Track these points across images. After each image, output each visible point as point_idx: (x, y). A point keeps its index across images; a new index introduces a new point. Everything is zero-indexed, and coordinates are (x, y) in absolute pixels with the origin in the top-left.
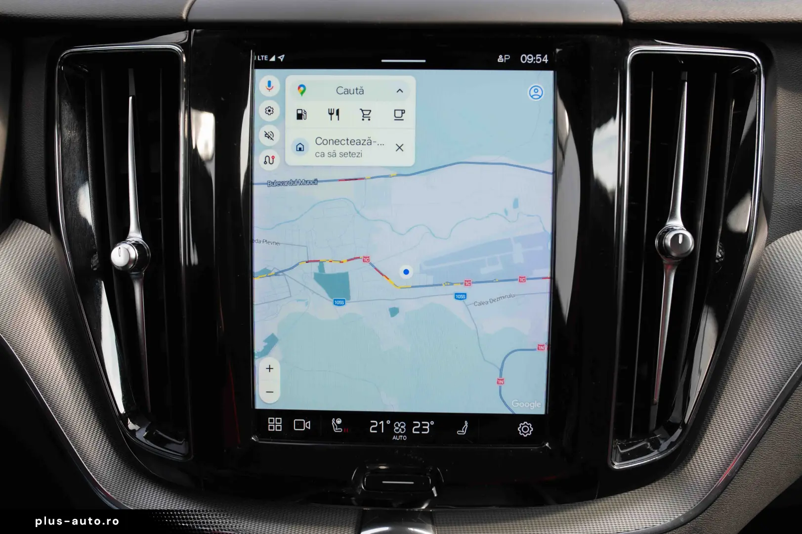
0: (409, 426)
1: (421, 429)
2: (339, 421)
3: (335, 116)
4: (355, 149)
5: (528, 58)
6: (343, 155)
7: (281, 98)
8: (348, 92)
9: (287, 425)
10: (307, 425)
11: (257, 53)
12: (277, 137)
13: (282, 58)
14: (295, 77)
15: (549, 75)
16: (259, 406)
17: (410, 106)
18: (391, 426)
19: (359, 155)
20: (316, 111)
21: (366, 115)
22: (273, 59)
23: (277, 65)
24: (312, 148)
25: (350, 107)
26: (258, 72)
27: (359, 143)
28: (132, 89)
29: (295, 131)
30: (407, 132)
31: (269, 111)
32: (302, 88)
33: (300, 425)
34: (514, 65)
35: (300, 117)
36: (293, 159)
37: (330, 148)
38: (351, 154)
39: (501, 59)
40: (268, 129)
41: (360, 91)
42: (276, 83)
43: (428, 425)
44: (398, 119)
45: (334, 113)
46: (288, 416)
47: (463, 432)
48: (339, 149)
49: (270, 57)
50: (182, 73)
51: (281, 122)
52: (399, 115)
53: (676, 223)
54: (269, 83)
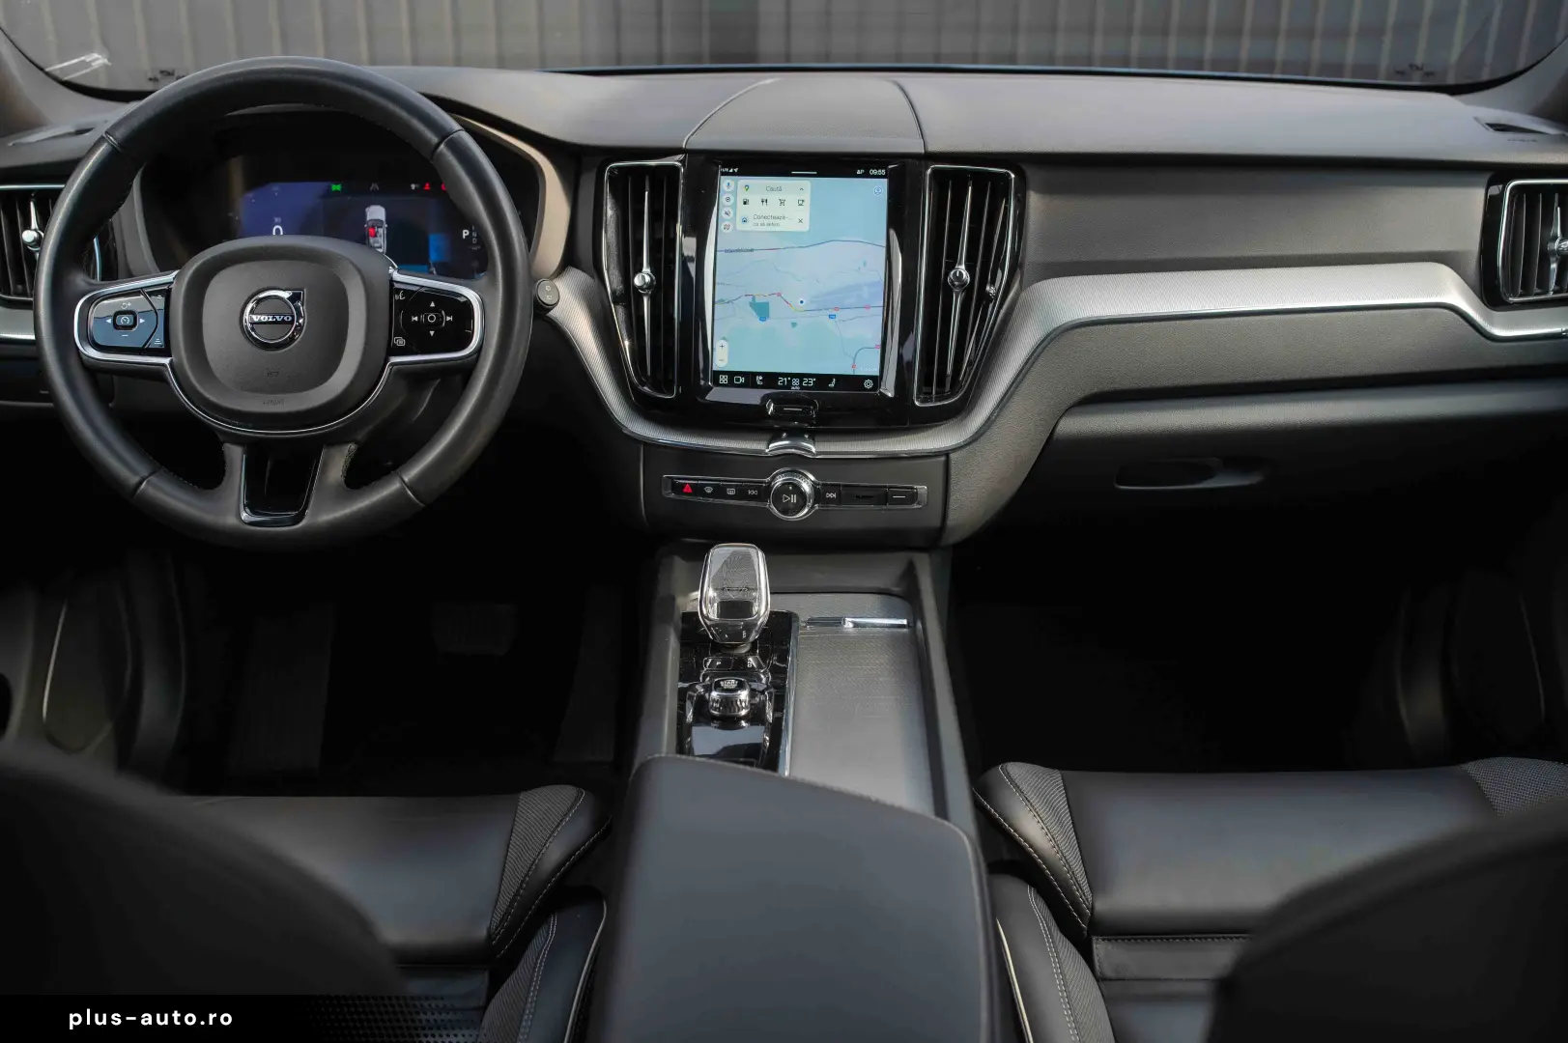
0: (801, 382)
1: (808, 383)
2: (760, 377)
3: (765, 203)
4: (778, 221)
5: (873, 172)
6: (768, 225)
7: (735, 193)
8: (772, 189)
10: (743, 380)
11: (723, 167)
12: (732, 215)
13: (736, 170)
14: (744, 181)
15: (885, 181)
16: (714, 368)
17: (807, 196)
19: (778, 225)
20: (755, 200)
21: (782, 202)
22: (731, 171)
23: (733, 174)
24: (751, 221)
25: (774, 198)
26: (722, 177)
27: (778, 218)
28: (648, 187)
29: (742, 209)
30: (804, 213)
31: (728, 199)
32: (747, 187)
34: (866, 175)
35: (745, 203)
36: (740, 226)
37: (762, 221)
38: (774, 225)
39: (859, 172)
40: (727, 209)
41: (779, 190)
42: (732, 184)
43: (812, 381)
44: (800, 205)
45: (765, 201)
47: (832, 386)
48: (766, 222)
49: (729, 169)
50: (681, 177)
51: (734, 207)
53: (962, 268)
54: (729, 184)
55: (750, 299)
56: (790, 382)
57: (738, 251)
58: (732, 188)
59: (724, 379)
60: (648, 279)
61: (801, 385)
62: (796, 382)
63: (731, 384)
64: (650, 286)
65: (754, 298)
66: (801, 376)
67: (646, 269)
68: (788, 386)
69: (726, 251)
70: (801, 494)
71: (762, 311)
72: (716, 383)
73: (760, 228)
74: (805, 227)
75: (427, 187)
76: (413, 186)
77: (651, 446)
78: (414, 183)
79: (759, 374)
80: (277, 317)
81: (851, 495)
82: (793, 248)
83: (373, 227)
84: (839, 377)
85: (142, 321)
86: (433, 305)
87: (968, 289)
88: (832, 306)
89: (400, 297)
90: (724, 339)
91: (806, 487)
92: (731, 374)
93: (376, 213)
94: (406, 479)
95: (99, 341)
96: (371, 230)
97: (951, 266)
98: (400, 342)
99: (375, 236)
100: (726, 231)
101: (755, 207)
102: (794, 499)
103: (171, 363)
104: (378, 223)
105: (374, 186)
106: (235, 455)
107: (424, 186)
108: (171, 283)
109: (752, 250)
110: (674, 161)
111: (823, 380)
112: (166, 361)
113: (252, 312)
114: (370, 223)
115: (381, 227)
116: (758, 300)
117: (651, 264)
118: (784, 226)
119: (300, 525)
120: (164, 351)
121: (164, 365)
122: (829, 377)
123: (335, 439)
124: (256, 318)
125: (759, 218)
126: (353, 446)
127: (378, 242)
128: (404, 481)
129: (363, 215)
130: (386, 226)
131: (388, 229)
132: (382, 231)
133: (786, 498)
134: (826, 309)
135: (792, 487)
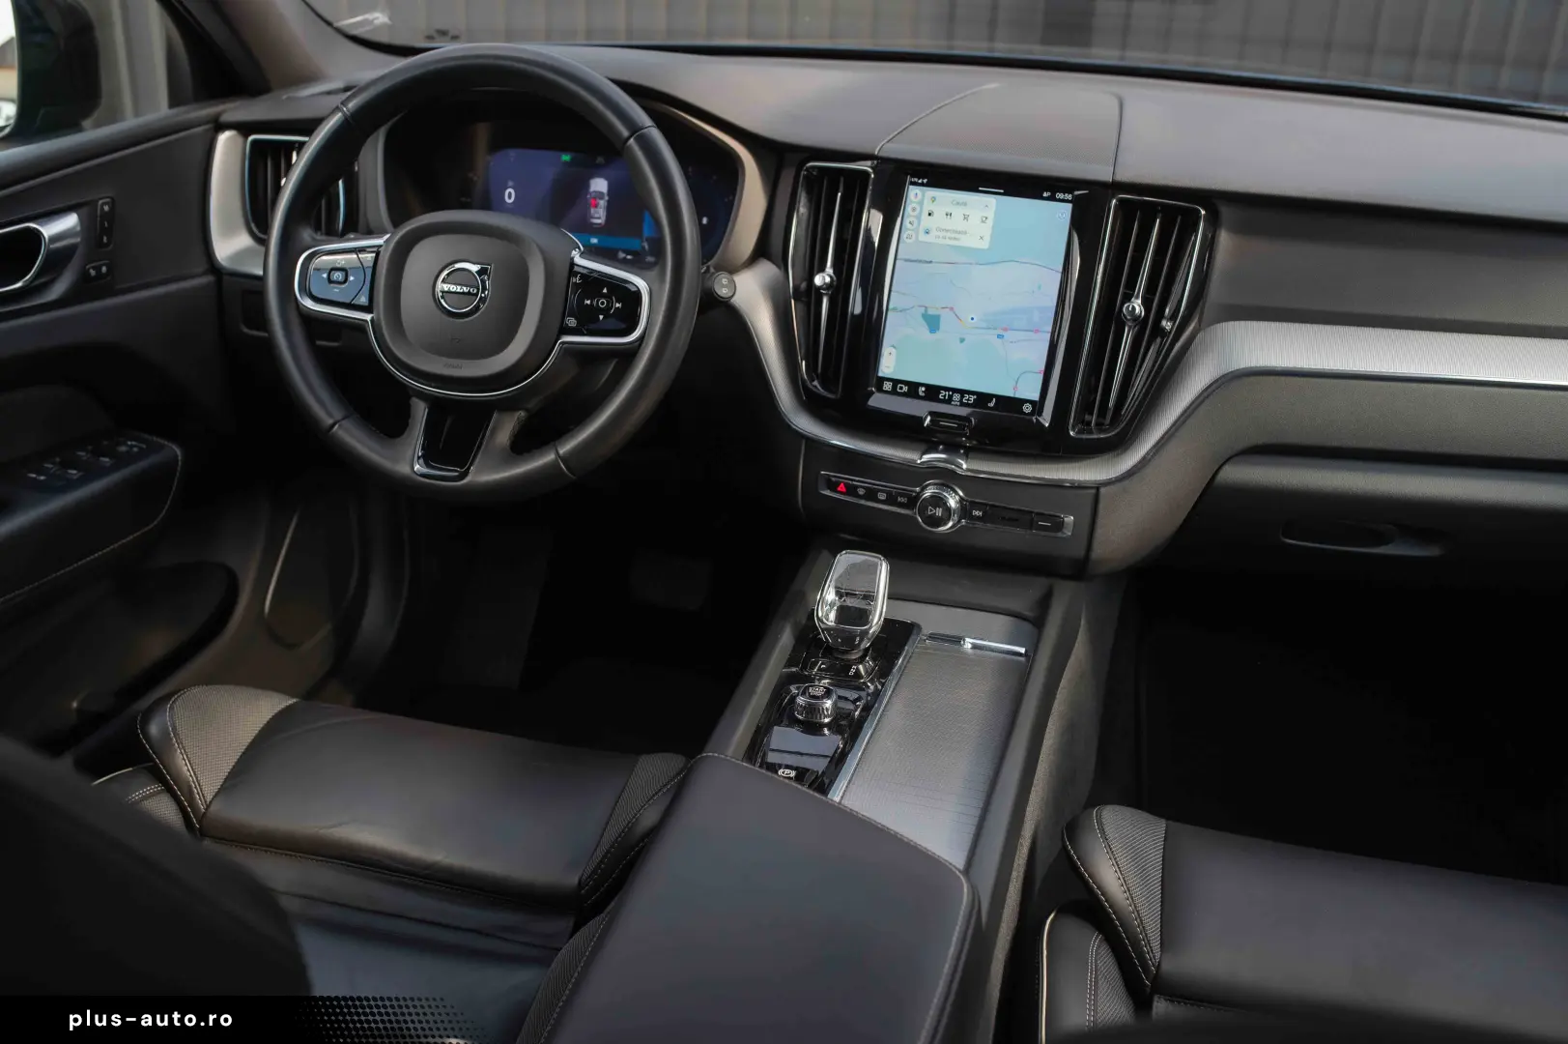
0: (962, 397)
1: (968, 400)
3: (949, 216)
4: (957, 236)
5: (1060, 196)
6: (950, 238)
7: (921, 203)
8: (958, 203)
10: (905, 388)
11: (912, 176)
12: (916, 224)
13: (925, 181)
14: (931, 192)
15: (1070, 206)
16: (881, 374)
17: (991, 215)
18: (952, 396)
19: (958, 239)
20: (939, 213)
21: (966, 217)
22: (920, 181)
23: (922, 185)
24: (934, 233)
25: (958, 212)
26: (911, 187)
27: (960, 233)
28: (841, 188)
29: (926, 222)
30: (986, 230)
31: (914, 209)
32: (934, 199)
34: (1052, 198)
35: (930, 214)
36: (922, 237)
37: (944, 234)
38: (955, 239)
39: (1045, 195)
40: (912, 219)
41: (965, 204)
42: (919, 194)
43: (973, 398)
44: (983, 222)
45: (949, 214)
47: (992, 405)
48: (948, 234)
49: (918, 180)
50: (870, 182)
51: (919, 218)
52: (984, 220)
53: (1138, 302)
54: (916, 194)
55: (922, 310)
56: (950, 397)
57: (920, 261)
58: (918, 198)
59: (888, 386)
60: (828, 280)
61: (961, 401)
62: (957, 397)
63: (894, 392)
64: (829, 286)
65: (926, 311)
66: (963, 392)
67: (829, 270)
68: (949, 401)
69: (906, 260)
70: (948, 510)
71: (933, 323)
72: (880, 389)
73: (941, 241)
74: (985, 245)
77: (813, 443)
79: (922, 385)
80: (465, 288)
81: (995, 514)
82: (971, 264)
83: (595, 198)
84: (999, 398)
85: (352, 278)
86: (605, 291)
87: (1141, 323)
88: (1001, 326)
89: (577, 280)
90: (893, 346)
91: (952, 502)
92: (896, 382)
93: (599, 185)
94: (561, 452)
95: (314, 293)
96: (591, 201)
97: (1128, 298)
98: (572, 322)
99: (596, 206)
100: (908, 241)
101: (939, 220)
102: (939, 512)
103: (372, 320)
104: (600, 195)
105: (601, 161)
106: (420, 411)
108: (381, 246)
109: (931, 262)
110: (865, 166)
111: (983, 398)
112: (368, 317)
113: (443, 281)
114: (593, 195)
115: (602, 198)
116: (931, 312)
117: (835, 266)
118: (964, 241)
119: (464, 481)
120: (368, 309)
121: (366, 321)
122: (988, 397)
123: (507, 405)
124: (446, 287)
125: (942, 230)
126: (522, 414)
127: (597, 213)
128: (558, 454)
129: (588, 186)
130: (607, 198)
131: (608, 201)
132: (602, 203)
133: (931, 511)
134: (995, 329)
135: (938, 501)
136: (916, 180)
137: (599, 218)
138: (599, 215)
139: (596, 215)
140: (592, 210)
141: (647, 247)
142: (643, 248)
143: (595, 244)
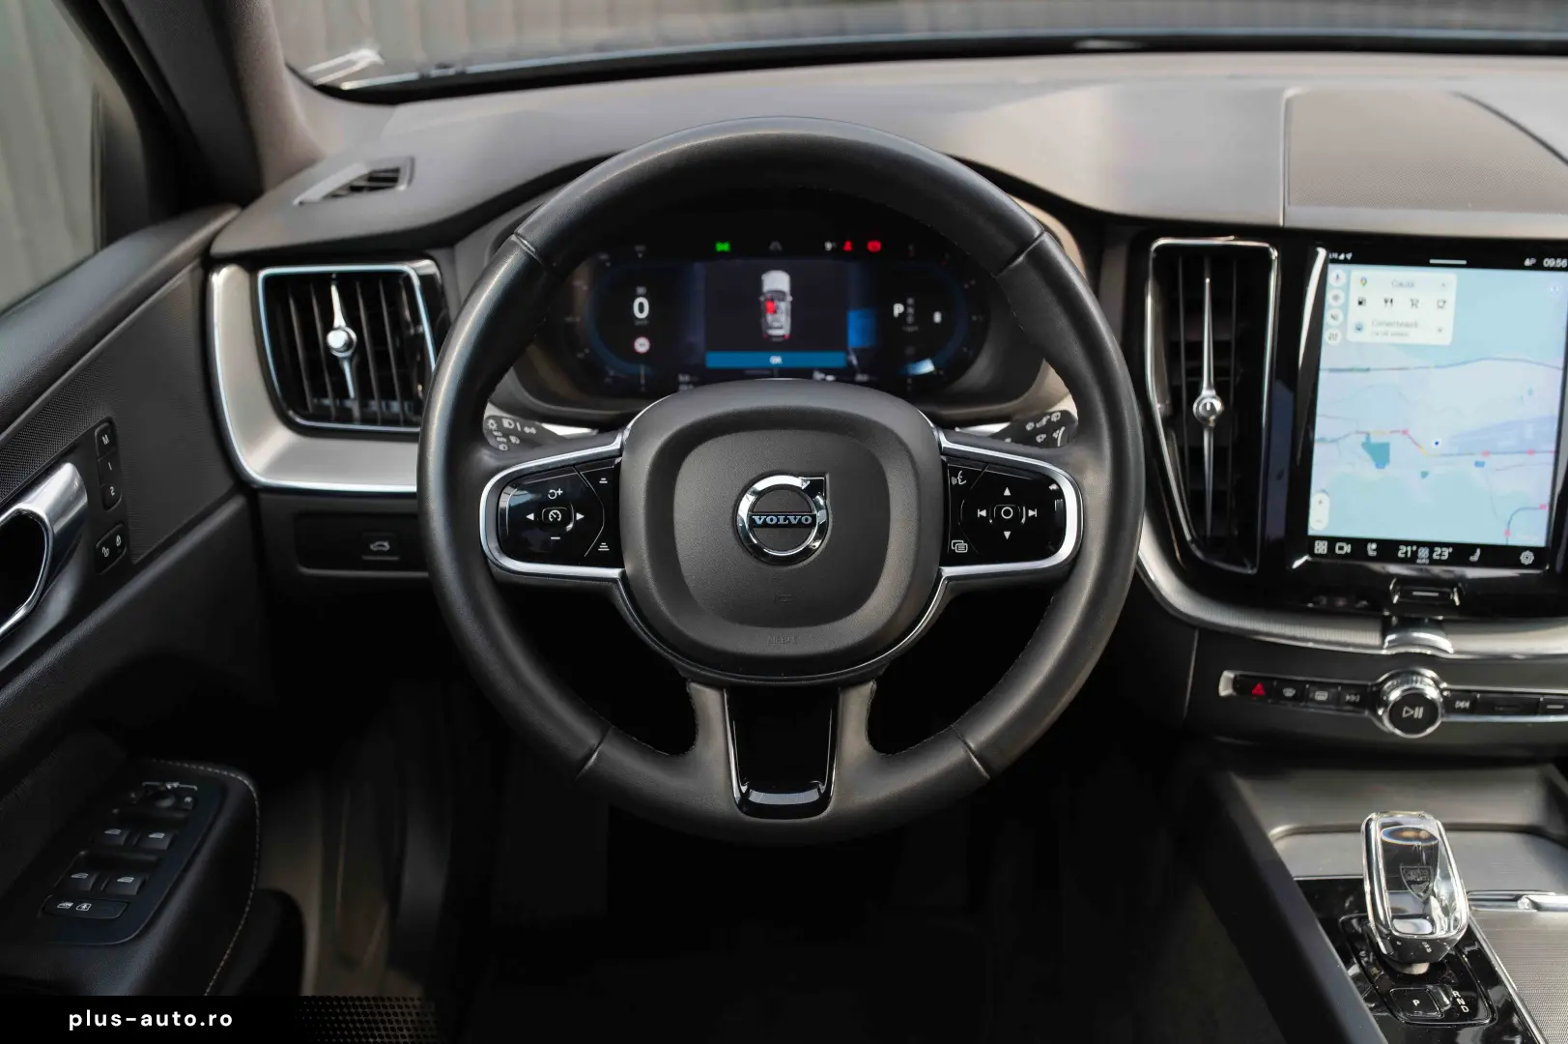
0: (1432, 552)
1: (1440, 555)
2: (1374, 546)
3: (1389, 303)
4: (1403, 329)
6: (1393, 334)
7: (1347, 288)
8: (1401, 285)
9: (1331, 548)
10: (1347, 548)
12: (1341, 318)
13: (1349, 256)
14: (1360, 271)
16: (1311, 532)
17: (1451, 298)
18: (1416, 552)
19: (1406, 335)
20: (1374, 301)
21: (1414, 303)
22: (1342, 257)
23: (1345, 261)
24: (1368, 329)
25: (1402, 297)
26: (1330, 267)
27: (1407, 325)
29: (1356, 314)
30: (1447, 317)
31: (1336, 298)
32: (1364, 281)
33: (1341, 548)
34: (1539, 267)
35: (1360, 303)
36: (1353, 336)
37: (1383, 328)
38: (1401, 334)
39: (1527, 263)
41: (1411, 285)
42: (1343, 275)
44: (1440, 307)
45: (1389, 301)
46: (1332, 541)
48: (1391, 330)
49: (1339, 255)
51: (1345, 308)
52: (1442, 304)
54: (1338, 277)
55: (1363, 438)
56: (1415, 554)
57: (1351, 370)
58: (1342, 282)
59: (1320, 546)
61: (1430, 557)
62: (1424, 552)
63: (1330, 554)
64: (1218, 417)
65: (1368, 438)
66: (1431, 546)
67: (1209, 391)
68: (1412, 559)
69: (1332, 370)
70: (1430, 705)
71: (1379, 454)
72: (1310, 553)
73: (1379, 339)
74: (1446, 339)
75: (848, 246)
76: (829, 246)
77: (1211, 634)
78: (831, 241)
79: (1372, 541)
82: (1427, 368)
83: (772, 300)
84: (1486, 548)
86: (1007, 493)
88: (1480, 449)
89: (958, 480)
90: (1324, 491)
91: (1432, 693)
93: (777, 281)
94: (972, 745)
96: (769, 305)
99: (775, 312)
100: (1331, 342)
101: (1375, 309)
102: (1419, 713)
103: (623, 575)
104: (779, 295)
105: (775, 246)
106: (711, 703)
107: (843, 244)
109: (1368, 370)
111: (1462, 551)
112: (614, 573)
113: (752, 510)
114: (769, 296)
115: (783, 300)
116: (1374, 440)
118: (1416, 337)
119: (825, 814)
120: (614, 559)
121: (614, 580)
122: (1472, 548)
124: (759, 519)
125: (1380, 324)
127: (777, 321)
128: (970, 748)
129: (759, 284)
130: (789, 298)
131: (792, 303)
132: (784, 306)
133: (1407, 712)
134: (1472, 454)
135: (1415, 698)
136: (1335, 255)
137: (781, 328)
138: (780, 323)
139: (776, 324)
140: (770, 317)
141: (855, 361)
142: (850, 363)
143: (777, 365)
